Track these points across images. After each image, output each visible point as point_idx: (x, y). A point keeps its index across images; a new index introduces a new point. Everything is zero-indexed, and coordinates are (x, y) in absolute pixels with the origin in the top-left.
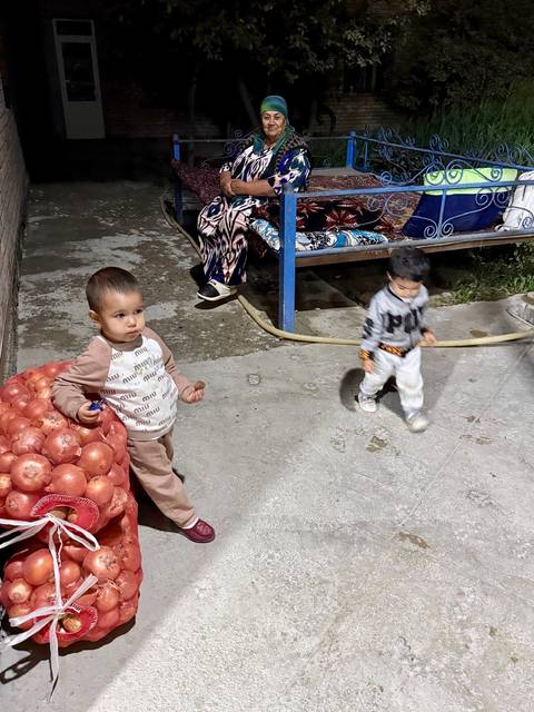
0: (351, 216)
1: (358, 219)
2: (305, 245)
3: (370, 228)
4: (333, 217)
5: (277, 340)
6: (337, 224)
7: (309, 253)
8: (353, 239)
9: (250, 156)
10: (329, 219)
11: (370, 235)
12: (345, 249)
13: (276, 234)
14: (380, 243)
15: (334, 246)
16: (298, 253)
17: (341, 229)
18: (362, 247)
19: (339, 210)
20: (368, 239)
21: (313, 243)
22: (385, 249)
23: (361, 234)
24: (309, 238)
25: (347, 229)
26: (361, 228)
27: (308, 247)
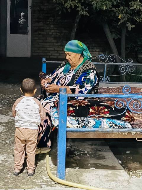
0: (106, 110)
1: (111, 112)
2: (73, 124)
3: (119, 118)
4: (94, 109)
5: (53, 183)
6: (96, 114)
7: (75, 129)
8: (106, 124)
9: (61, 73)
10: (91, 110)
11: (118, 122)
12: (99, 130)
13: (57, 116)
14: (124, 128)
15: (93, 127)
16: (68, 129)
17: (99, 117)
18: (112, 129)
19: (99, 105)
20: (116, 125)
21: (79, 124)
22: (130, 133)
23: (112, 121)
24: (77, 121)
25: (103, 118)
26: (112, 118)
27: (75, 126)
